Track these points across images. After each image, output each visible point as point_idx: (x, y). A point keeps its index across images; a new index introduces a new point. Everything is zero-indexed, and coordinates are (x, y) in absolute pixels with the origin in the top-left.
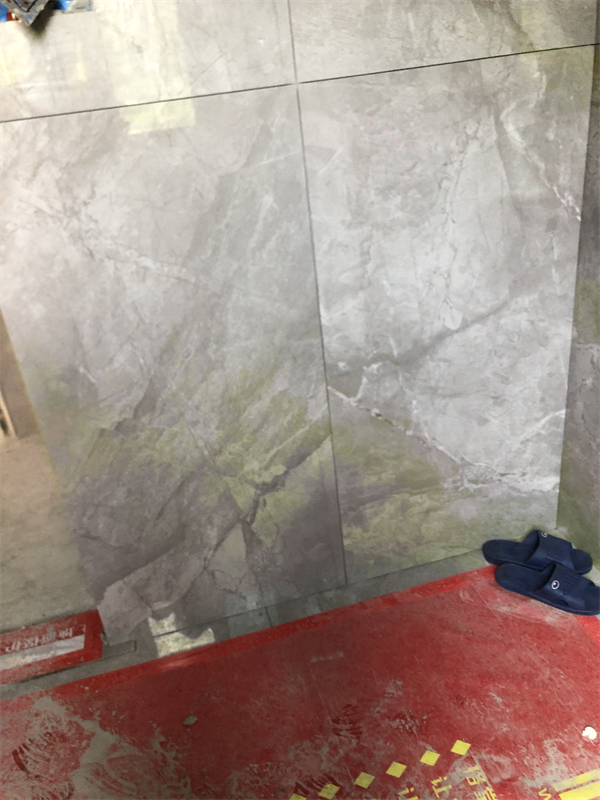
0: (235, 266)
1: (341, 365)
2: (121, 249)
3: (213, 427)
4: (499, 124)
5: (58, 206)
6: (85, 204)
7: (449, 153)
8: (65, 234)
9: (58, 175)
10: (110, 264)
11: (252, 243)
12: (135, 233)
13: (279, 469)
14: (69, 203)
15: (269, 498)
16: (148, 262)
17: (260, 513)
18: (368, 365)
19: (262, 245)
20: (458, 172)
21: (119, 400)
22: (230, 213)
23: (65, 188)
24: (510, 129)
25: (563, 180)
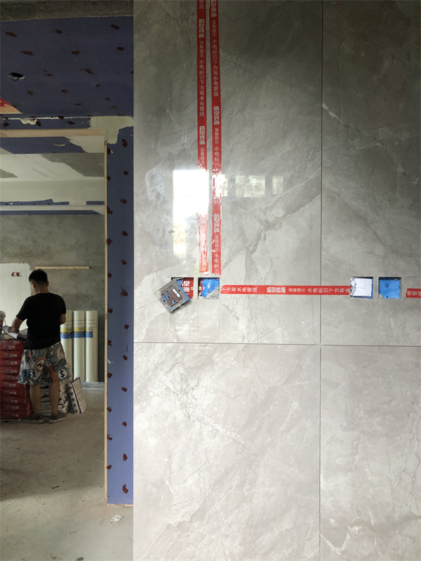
1: (332, 521)
2: (206, 417)
3: (237, 542)
5: (178, 388)
6: (193, 389)
7: (415, 397)
8: (178, 403)
9: (182, 372)
10: (197, 423)
11: (282, 428)
14: (184, 386)
18: (352, 527)
19: (288, 430)
21: (183, 508)
22: (271, 408)
23: (184, 379)
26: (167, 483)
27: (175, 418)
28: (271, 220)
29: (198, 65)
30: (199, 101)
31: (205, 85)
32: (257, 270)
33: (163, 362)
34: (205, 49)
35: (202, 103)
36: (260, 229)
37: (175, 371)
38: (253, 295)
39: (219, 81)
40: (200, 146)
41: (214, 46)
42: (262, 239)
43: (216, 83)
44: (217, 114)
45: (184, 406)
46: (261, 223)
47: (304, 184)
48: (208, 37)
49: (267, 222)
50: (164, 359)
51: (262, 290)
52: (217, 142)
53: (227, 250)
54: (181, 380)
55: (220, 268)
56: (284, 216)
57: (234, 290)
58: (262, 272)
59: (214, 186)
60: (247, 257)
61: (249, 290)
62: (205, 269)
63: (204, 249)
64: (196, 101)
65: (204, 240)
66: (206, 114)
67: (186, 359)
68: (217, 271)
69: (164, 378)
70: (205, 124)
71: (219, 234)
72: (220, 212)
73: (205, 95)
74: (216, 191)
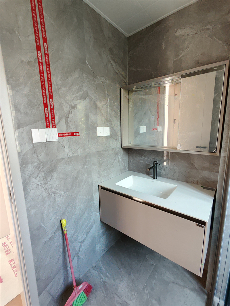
26: (43, 225)
28: (73, 105)
29: (32, 13)
30: (36, 36)
31: (37, 27)
32: (70, 126)
33: (33, 173)
34: (35, 4)
35: (37, 38)
36: (69, 109)
37: (40, 175)
38: (69, 137)
39: (45, 29)
40: (39, 62)
41: (40, 7)
42: (71, 113)
43: (43, 29)
44: (46, 47)
45: (46, 190)
46: (70, 106)
47: (82, 92)
50: (33, 172)
51: (72, 134)
52: (47, 63)
53: (57, 117)
54: (44, 179)
55: (55, 125)
57: (62, 135)
58: (72, 127)
59: (48, 85)
60: (65, 120)
61: (68, 135)
62: (48, 126)
63: (47, 116)
64: (34, 34)
65: (47, 112)
66: (40, 45)
67: (44, 169)
68: (54, 126)
69: (34, 180)
70: (40, 50)
71: (53, 109)
72: (52, 98)
73: (38, 33)
74: (50, 88)
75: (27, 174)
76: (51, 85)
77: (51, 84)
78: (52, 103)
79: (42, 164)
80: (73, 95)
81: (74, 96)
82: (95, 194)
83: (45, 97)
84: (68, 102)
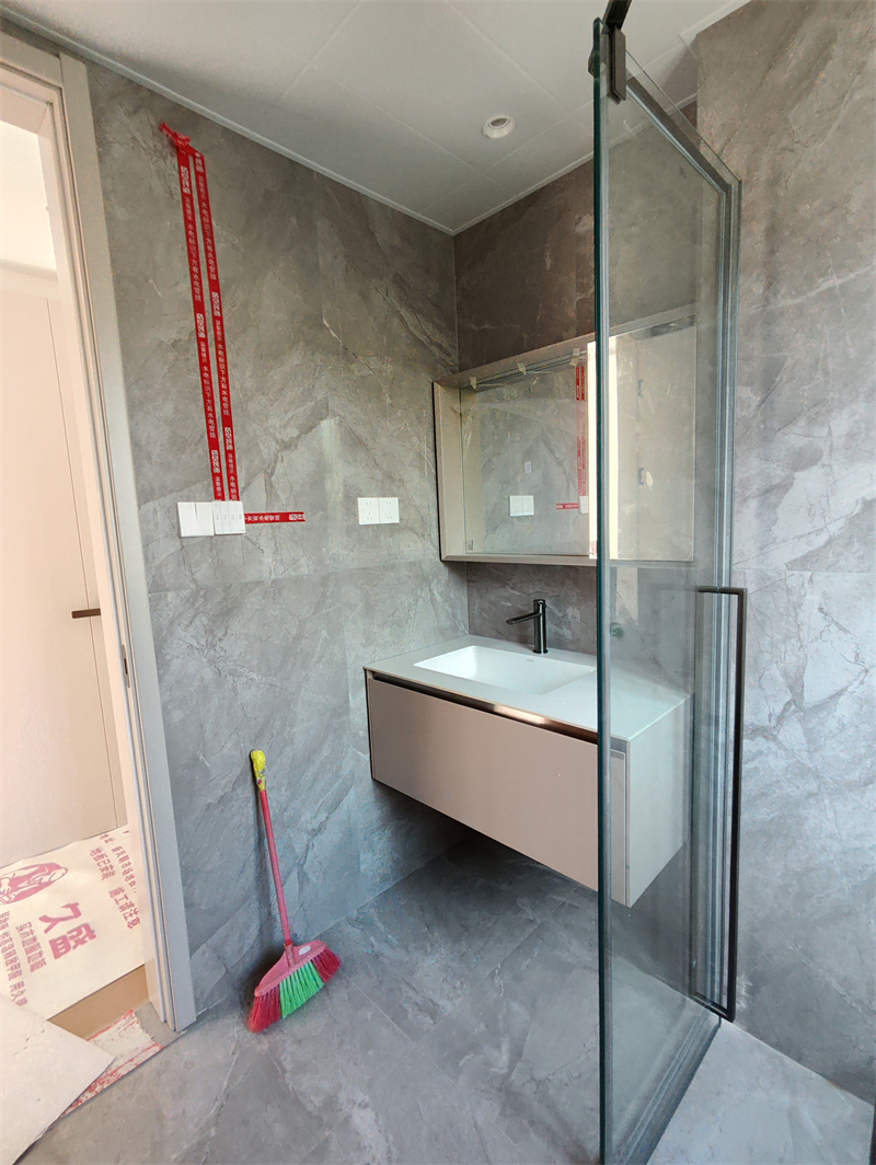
0: (304, 674)
2: (238, 668)
3: (283, 790)
4: (430, 590)
5: (203, 643)
6: (220, 640)
7: (410, 604)
8: (204, 660)
9: (206, 622)
10: (230, 678)
11: (315, 660)
12: (248, 657)
13: (323, 816)
14: (210, 639)
15: (316, 842)
16: (254, 676)
17: (310, 854)
19: (319, 661)
20: (415, 615)
21: (223, 778)
22: (303, 641)
23: (210, 631)
24: (435, 592)
25: (459, 617)
26: (201, 758)
27: (202, 679)
28: (286, 439)
29: (187, 230)
30: (193, 280)
31: (197, 259)
32: (277, 495)
33: (180, 615)
34: (193, 210)
35: (197, 283)
36: (276, 450)
37: (197, 622)
38: (276, 524)
39: (215, 260)
40: (199, 340)
41: (205, 212)
42: (280, 460)
43: (211, 262)
44: (216, 302)
45: (212, 662)
46: (277, 442)
47: (313, 403)
48: (195, 196)
49: (283, 442)
50: (180, 611)
51: (285, 517)
52: (219, 339)
53: (244, 472)
54: (206, 633)
55: (237, 494)
56: (299, 436)
57: (256, 518)
58: (283, 497)
59: (221, 393)
60: (266, 481)
61: (272, 518)
62: (220, 494)
63: (217, 470)
64: (189, 278)
65: (215, 459)
66: (202, 298)
67: (208, 606)
68: (234, 496)
69: (183, 634)
70: (203, 312)
71: (233, 452)
72: (231, 426)
73: (199, 274)
74: (225, 399)
75: (164, 615)
76: (228, 393)
77: (228, 390)
78: (229, 436)
79: (202, 593)
80: (286, 412)
81: (290, 414)
82: (354, 696)
83: (211, 421)
84: (272, 431)
